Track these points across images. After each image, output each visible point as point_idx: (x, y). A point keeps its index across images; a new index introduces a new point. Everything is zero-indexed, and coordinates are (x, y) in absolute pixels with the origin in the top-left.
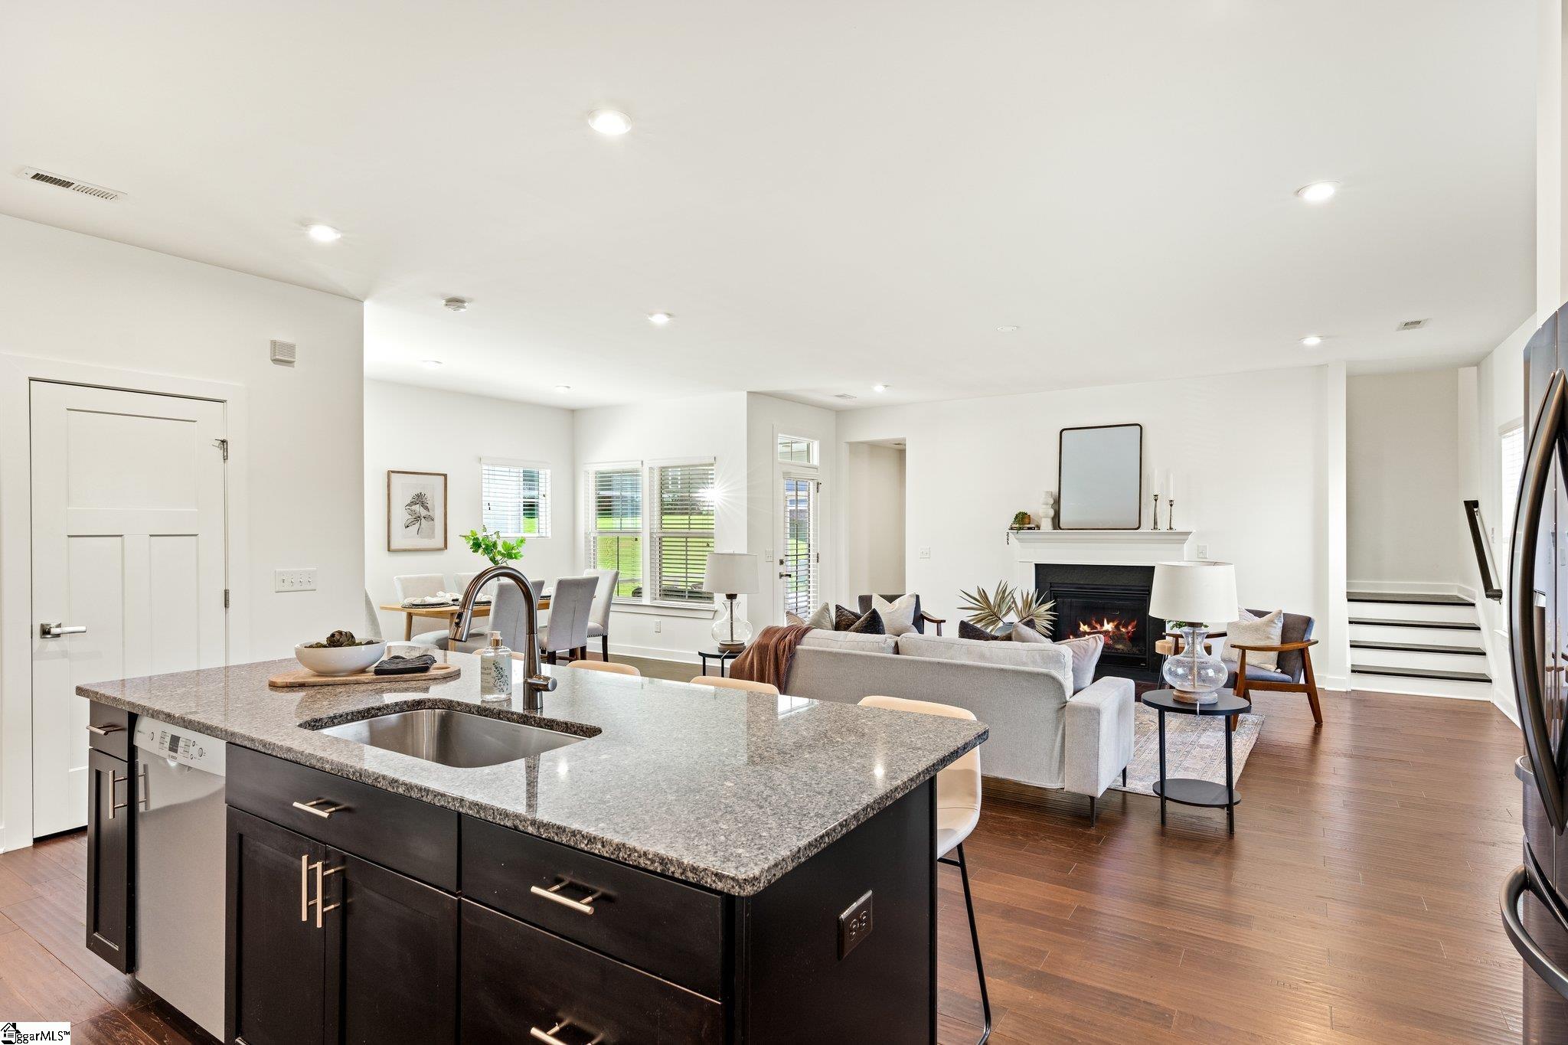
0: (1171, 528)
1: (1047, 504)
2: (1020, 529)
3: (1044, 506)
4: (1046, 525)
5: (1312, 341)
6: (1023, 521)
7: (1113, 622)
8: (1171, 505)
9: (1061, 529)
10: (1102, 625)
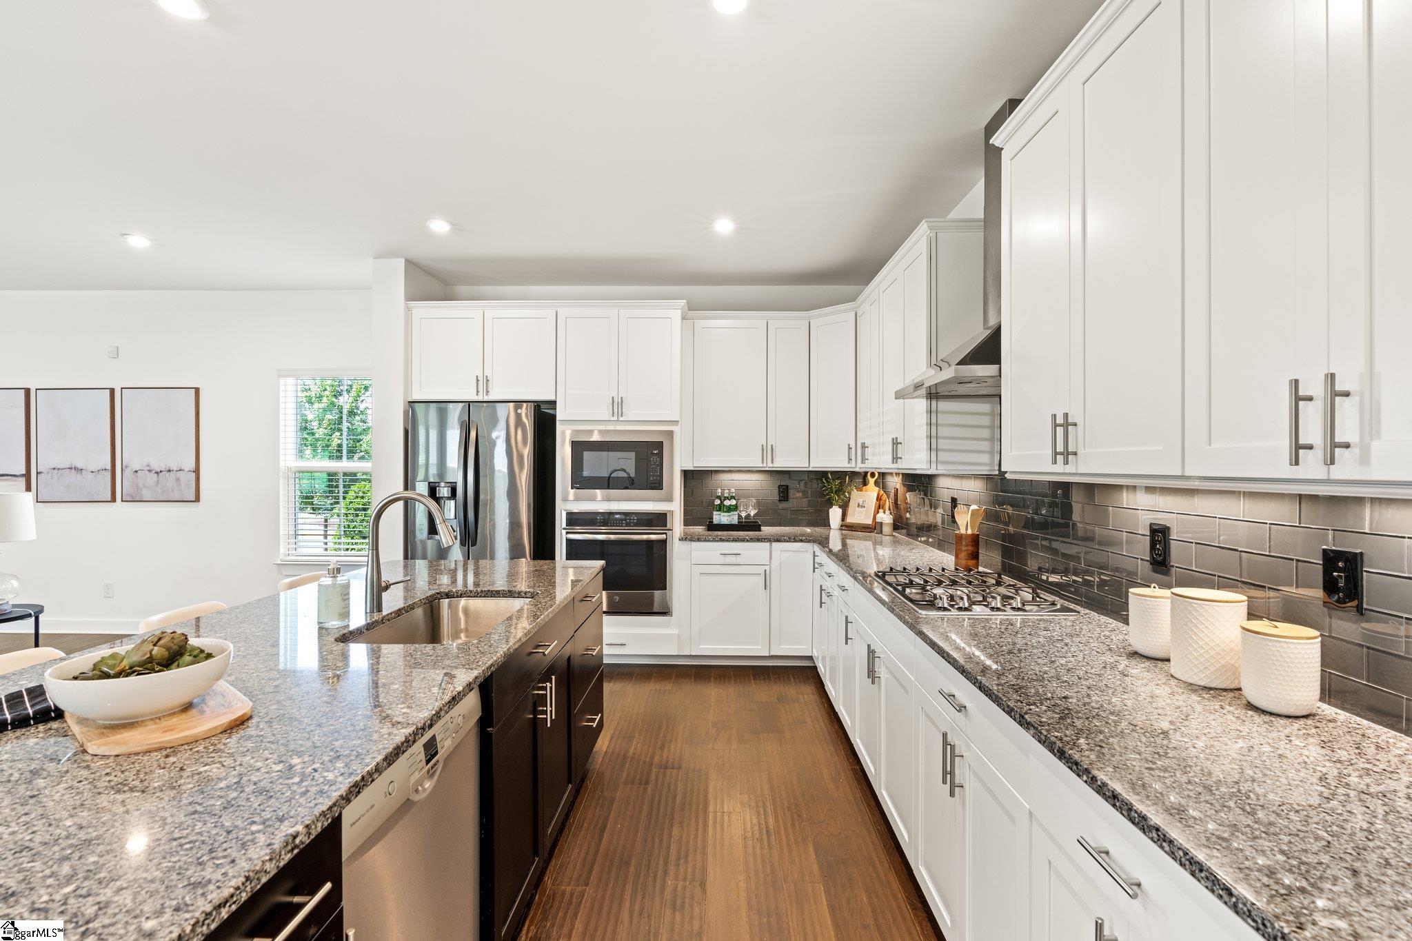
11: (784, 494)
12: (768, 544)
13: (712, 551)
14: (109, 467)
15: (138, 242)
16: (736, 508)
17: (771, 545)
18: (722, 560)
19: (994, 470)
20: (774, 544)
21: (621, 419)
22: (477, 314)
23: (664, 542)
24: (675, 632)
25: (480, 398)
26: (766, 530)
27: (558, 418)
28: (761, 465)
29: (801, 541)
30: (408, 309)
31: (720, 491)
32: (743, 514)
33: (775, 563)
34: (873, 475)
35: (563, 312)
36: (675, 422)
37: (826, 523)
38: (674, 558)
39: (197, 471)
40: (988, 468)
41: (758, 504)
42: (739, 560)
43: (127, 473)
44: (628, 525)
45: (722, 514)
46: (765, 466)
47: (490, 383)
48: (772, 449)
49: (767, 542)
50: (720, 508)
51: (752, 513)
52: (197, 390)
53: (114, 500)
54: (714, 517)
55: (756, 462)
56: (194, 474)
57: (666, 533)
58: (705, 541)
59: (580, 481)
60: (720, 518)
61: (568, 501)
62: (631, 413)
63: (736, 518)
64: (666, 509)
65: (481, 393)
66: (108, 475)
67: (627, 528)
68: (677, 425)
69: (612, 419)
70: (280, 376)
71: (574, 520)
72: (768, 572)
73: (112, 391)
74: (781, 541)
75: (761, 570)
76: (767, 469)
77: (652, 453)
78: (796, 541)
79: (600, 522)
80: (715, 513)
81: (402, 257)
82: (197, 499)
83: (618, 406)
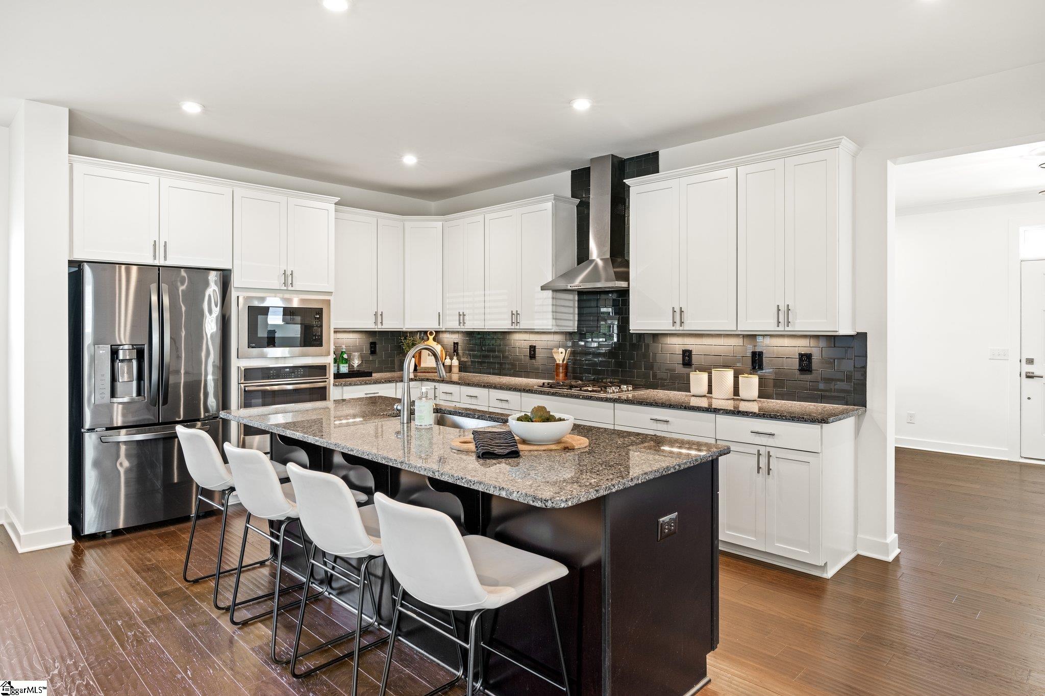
11: (373, 348)
19: (574, 329)
21: (291, 289)
22: (153, 179)
23: (325, 388)
25: (156, 263)
26: (376, 376)
27: (234, 284)
30: (71, 163)
34: (431, 333)
35: (239, 192)
36: (330, 293)
40: (572, 328)
41: (360, 357)
46: (377, 327)
47: (167, 249)
48: (381, 315)
57: (323, 382)
58: (355, 385)
59: (254, 341)
61: (240, 359)
62: (298, 284)
64: (324, 362)
65: (157, 258)
67: (293, 378)
68: (331, 296)
69: (282, 288)
71: (249, 374)
77: (314, 318)
79: (273, 376)
81: (67, 107)
83: (288, 277)
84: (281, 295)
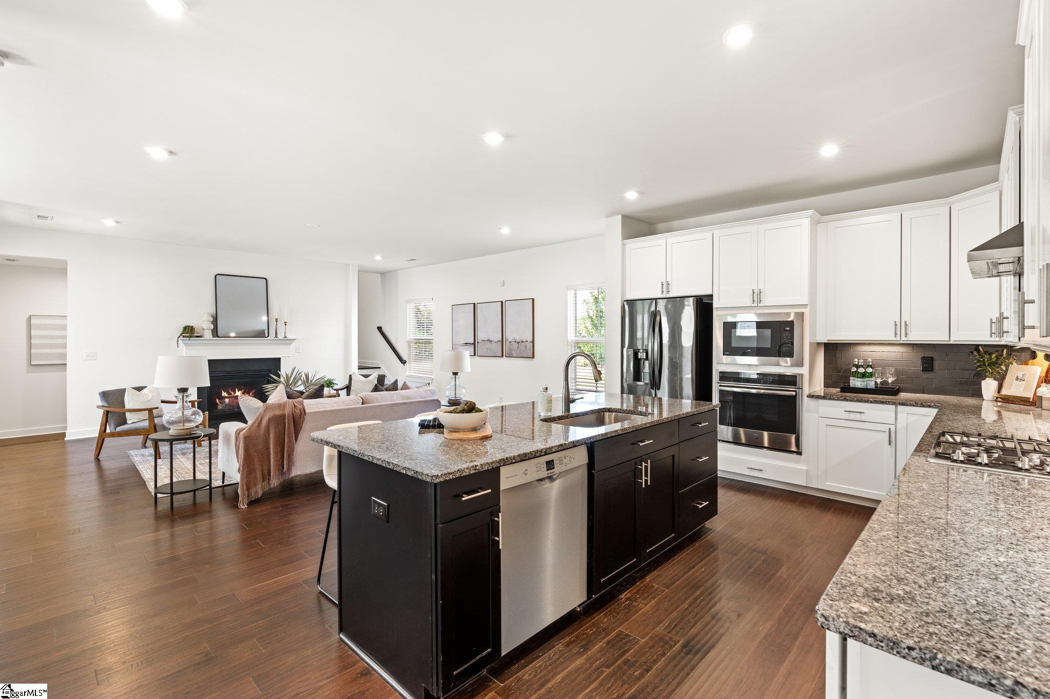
0: (285, 337)
1: (209, 321)
2: (191, 337)
3: (207, 322)
4: (208, 334)
5: (378, 258)
6: (189, 332)
7: (241, 390)
8: (286, 325)
9: (219, 337)
10: (235, 392)
11: (928, 364)
12: (893, 407)
13: (838, 408)
14: (501, 340)
15: (505, 231)
16: (871, 375)
17: (896, 408)
18: (847, 416)
20: (900, 407)
21: (760, 305)
22: (663, 242)
23: (794, 398)
24: (804, 467)
25: (664, 296)
27: (714, 306)
28: (895, 339)
29: (930, 406)
30: (624, 245)
31: (857, 360)
32: (879, 381)
33: (901, 424)
35: (717, 233)
36: (804, 306)
37: (978, 394)
38: (804, 412)
39: (533, 342)
41: (897, 373)
42: (863, 417)
43: (507, 343)
44: (765, 383)
45: (857, 379)
46: (899, 339)
47: (670, 286)
48: (906, 325)
49: (892, 404)
50: (856, 374)
51: (890, 380)
52: (533, 299)
53: (502, 356)
54: (851, 382)
55: (890, 336)
56: (532, 344)
57: (795, 391)
58: (831, 399)
59: (729, 350)
60: (856, 383)
61: (721, 363)
62: (768, 300)
63: (873, 383)
64: (797, 372)
65: (665, 293)
66: (500, 343)
67: (764, 385)
68: (806, 308)
69: (753, 305)
70: (568, 289)
71: (724, 376)
72: (893, 430)
73: (502, 302)
74: (907, 405)
75: (886, 428)
76: (901, 342)
77: (785, 330)
78: (924, 406)
80: (851, 378)
81: (620, 214)
82: (533, 357)
83: (757, 296)
84: (754, 311)
